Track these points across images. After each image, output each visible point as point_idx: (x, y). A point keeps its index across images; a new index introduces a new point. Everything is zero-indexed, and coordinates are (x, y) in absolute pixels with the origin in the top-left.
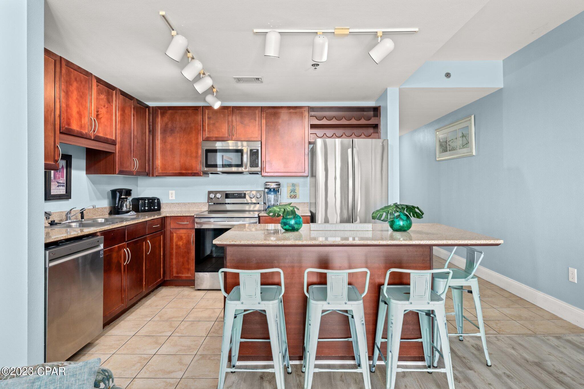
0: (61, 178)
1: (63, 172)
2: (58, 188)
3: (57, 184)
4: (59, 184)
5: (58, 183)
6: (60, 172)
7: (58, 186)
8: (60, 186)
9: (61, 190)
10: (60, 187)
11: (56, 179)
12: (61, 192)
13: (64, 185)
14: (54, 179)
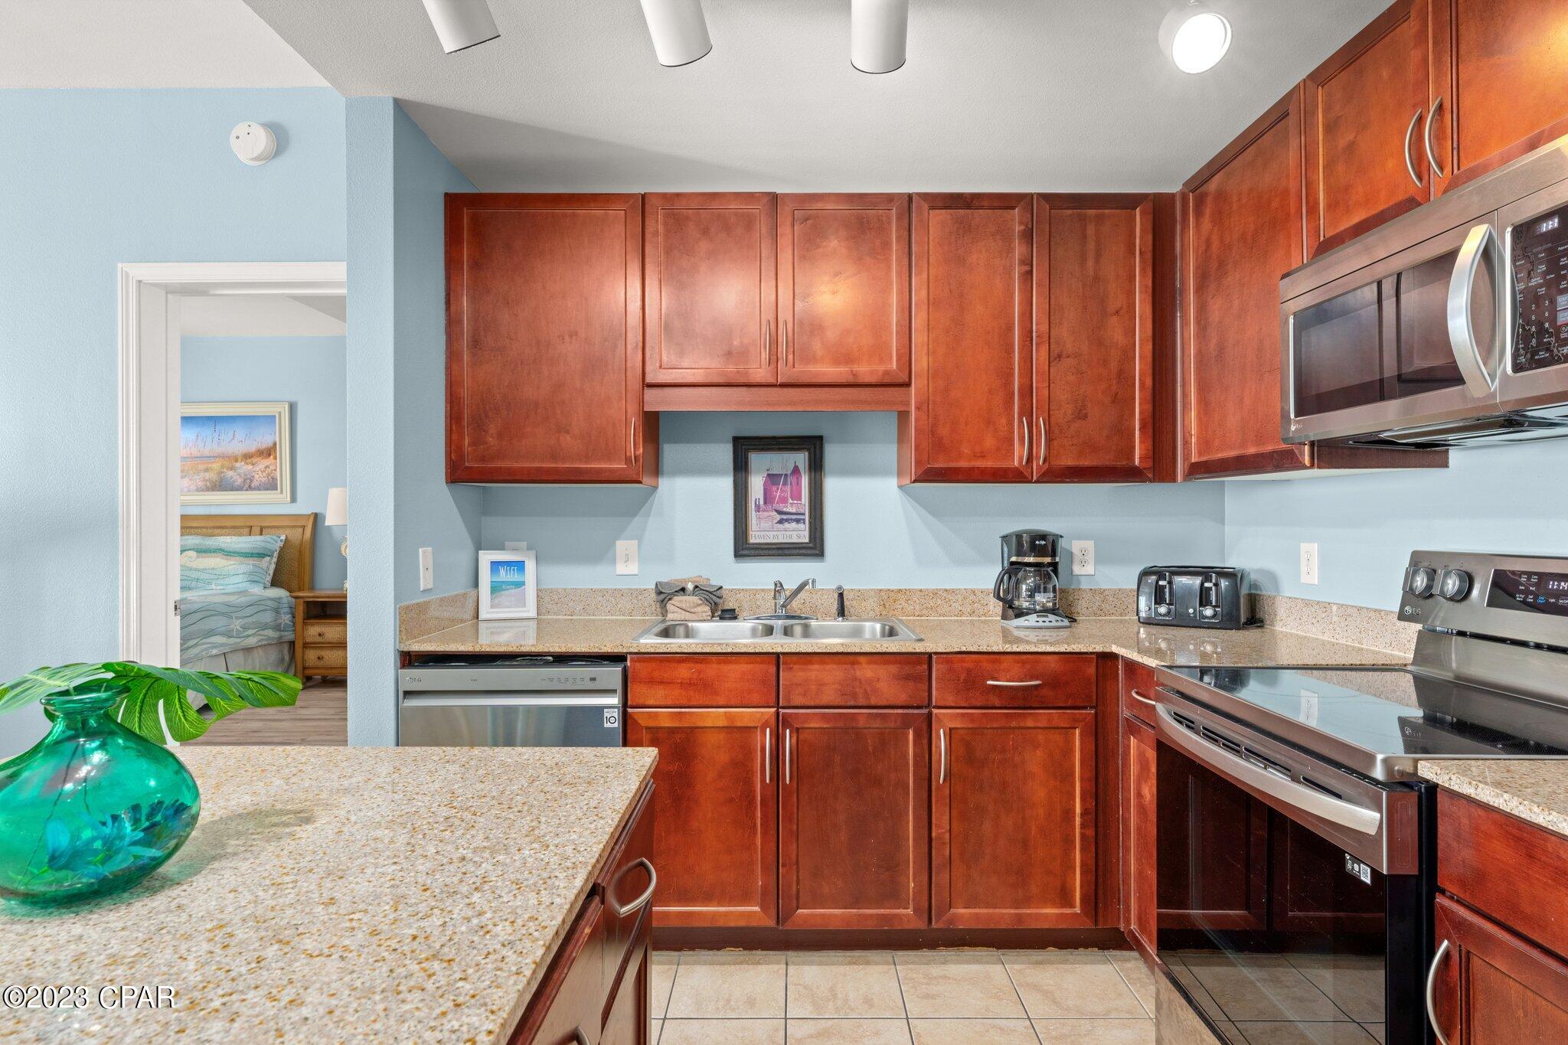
0: (790, 501)
1: (799, 484)
2: (780, 526)
3: (778, 517)
4: (785, 517)
5: (780, 513)
6: (785, 484)
7: (781, 522)
8: (787, 520)
9: (791, 533)
10: (787, 525)
11: (772, 503)
12: (791, 537)
13: (804, 520)
14: (765, 503)
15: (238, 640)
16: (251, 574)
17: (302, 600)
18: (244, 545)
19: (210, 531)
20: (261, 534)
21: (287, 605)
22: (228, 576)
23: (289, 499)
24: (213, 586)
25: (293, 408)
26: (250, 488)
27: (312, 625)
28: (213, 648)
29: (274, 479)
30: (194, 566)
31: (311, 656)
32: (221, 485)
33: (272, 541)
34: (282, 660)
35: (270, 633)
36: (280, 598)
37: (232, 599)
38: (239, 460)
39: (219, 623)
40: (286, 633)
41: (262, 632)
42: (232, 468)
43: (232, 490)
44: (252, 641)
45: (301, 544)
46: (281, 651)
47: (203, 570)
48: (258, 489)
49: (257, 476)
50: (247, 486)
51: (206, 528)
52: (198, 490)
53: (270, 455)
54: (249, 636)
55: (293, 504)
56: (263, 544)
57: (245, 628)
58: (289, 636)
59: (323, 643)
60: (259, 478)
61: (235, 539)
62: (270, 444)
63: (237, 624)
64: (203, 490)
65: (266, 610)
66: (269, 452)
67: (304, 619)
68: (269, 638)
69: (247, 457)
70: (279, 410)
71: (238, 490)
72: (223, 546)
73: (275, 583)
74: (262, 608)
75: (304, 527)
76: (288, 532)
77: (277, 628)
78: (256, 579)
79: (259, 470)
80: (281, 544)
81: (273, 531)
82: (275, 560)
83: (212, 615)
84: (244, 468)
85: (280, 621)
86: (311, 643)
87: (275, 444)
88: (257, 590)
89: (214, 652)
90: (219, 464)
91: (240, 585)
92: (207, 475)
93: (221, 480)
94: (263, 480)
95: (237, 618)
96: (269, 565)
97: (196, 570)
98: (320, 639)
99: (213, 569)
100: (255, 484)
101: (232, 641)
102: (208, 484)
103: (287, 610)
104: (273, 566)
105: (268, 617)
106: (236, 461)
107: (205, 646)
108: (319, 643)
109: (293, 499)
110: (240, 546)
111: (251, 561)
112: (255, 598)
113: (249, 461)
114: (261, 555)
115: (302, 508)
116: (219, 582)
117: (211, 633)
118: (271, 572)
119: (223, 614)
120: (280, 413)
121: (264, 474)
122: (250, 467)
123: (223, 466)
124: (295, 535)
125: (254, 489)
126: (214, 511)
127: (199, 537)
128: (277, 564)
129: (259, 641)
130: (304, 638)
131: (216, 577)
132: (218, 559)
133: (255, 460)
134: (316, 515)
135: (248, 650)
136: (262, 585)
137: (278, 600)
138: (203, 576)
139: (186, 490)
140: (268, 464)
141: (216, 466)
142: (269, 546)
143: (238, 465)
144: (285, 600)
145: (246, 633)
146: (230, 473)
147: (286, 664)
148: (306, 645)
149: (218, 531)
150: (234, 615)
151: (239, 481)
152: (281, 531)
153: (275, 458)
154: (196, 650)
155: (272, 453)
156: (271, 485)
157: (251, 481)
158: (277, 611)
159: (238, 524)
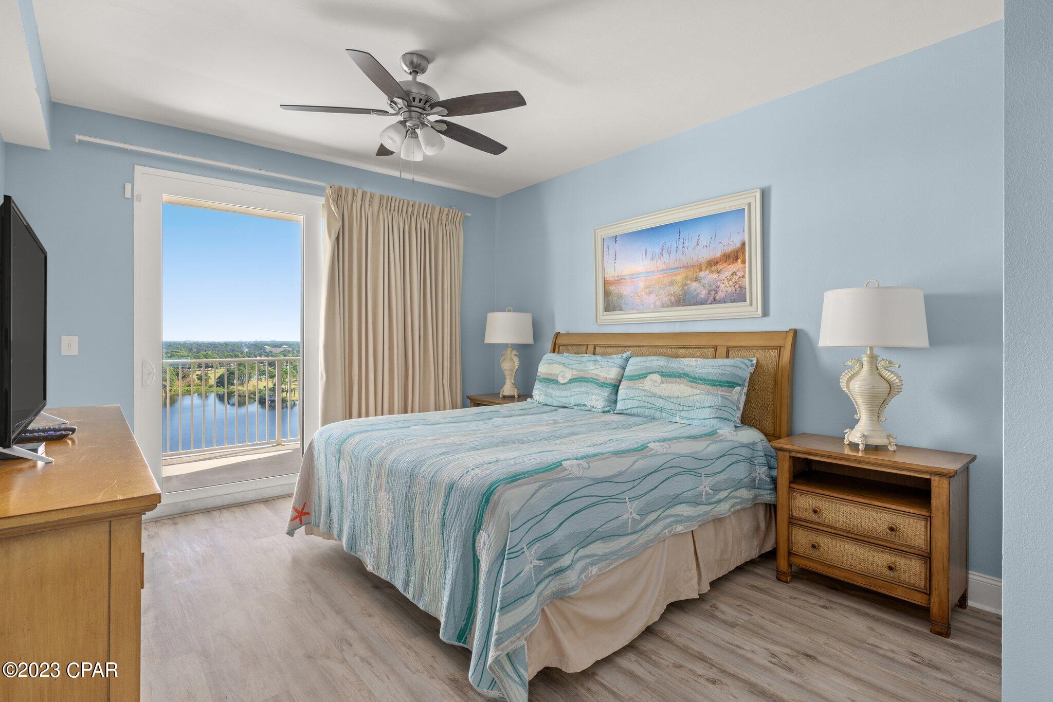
15: (709, 508)
16: (720, 408)
17: (787, 454)
18: (710, 370)
19: (674, 351)
20: (727, 357)
21: (761, 454)
22: (692, 408)
23: (760, 312)
24: (678, 420)
25: (765, 195)
26: (715, 301)
27: (803, 493)
28: (679, 522)
29: (742, 288)
30: (659, 393)
31: (802, 539)
32: (684, 300)
33: (743, 366)
34: (757, 528)
35: (745, 494)
36: (754, 443)
37: (699, 446)
38: (704, 268)
39: (684, 484)
40: (762, 492)
41: (734, 494)
42: (696, 279)
43: (696, 304)
44: (724, 508)
45: (777, 371)
46: (756, 517)
47: (666, 398)
48: (723, 301)
49: (722, 286)
50: (711, 298)
51: (671, 347)
52: (663, 306)
53: (737, 259)
54: (720, 501)
55: (766, 319)
56: (733, 370)
57: (716, 489)
58: (767, 496)
59: (819, 524)
60: (725, 288)
61: (700, 361)
62: (738, 245)
63: (706, 485)
64: (667, 306)
65: (739, 461)
66: (736, 255)
67: (790, 483)
68: (744, 501)
69: (712, 263)
70: (748, 201)
71: (701, 304)
72: (688, 370)
73: (746, 420)
74: (734, 458)
75: (780, 348)
76: (760, 354)
77: (752, 485)
78: (725, 415)
79: (724, 279)
80: (751, 370)
81: (741, 352)
82: (745, 390)
83: (677, 474)
84: (708, 276)
85: (754, 475)
86: (800, 519)
87: (743, 244)
88: (726, 431)
89: (679, 528)
90: (684, 275)
91: (707, 422)
92: (672, 289)
93: (685, 294)
94: (730, 290)
95: (707, 475)
96: (739, 395)
97: (660, 397)
98: (814, 518)
99: (677, 398)
100: (720, 295)
101: (703, 509)
102: (673, 299)
103: (762, 460)
104: (743, 398)
105: (741, 472)
106: (701, 270)
107: (668, 521)
108: (812, 522)
109: (766, 313)
110: (706, 371)
111: (720, 391)
112: (727, 445)
113: (714, 268)
114: (731, 385)
115: (777, 323)
116: (683, 414)
117: (676, 500)
118: (742, 406)
119: (689, 471)
120: (750, 204)
121: (731, 283)
122: (715, 276)
123: (686, 278)
124: (769, 358)
125: (720, 302)
126: (678, 329)
127: (664, 358)
128: (748, 395)
129: (732, 506)
130: (790, 509)
131: (681, 408)
132: (683, 386)
133: (720, 267)
134: (795, 332)
135: (718, 521)
136: (733, 424)
137: (751, 446)
138: (668, 406)
139: (652, 306)
140: (735, 270)
141: (680, 278)
142: (739, 372)
143: (702, 274)
144: (760, 447)
145: (717, 497)
146: (694, 285)
147: (762, 534)
148: (793, 521)
149: (681, 351)
150: (702, 471)
151: (703, 293)
152: (750, 353)
153: (744, 262)
154: (657, 528)
155: (741, 255)
156: (739, 296)
157: (716, 292)
158: (751, 461)
159: (703, 343)
